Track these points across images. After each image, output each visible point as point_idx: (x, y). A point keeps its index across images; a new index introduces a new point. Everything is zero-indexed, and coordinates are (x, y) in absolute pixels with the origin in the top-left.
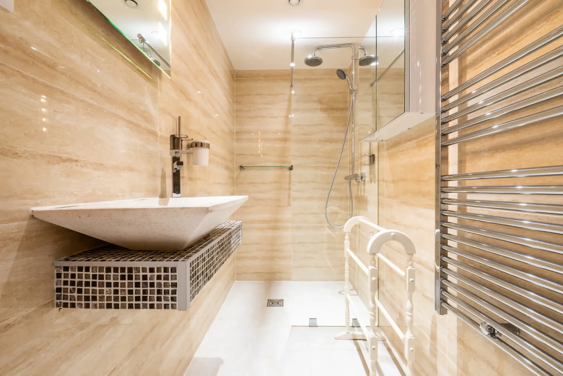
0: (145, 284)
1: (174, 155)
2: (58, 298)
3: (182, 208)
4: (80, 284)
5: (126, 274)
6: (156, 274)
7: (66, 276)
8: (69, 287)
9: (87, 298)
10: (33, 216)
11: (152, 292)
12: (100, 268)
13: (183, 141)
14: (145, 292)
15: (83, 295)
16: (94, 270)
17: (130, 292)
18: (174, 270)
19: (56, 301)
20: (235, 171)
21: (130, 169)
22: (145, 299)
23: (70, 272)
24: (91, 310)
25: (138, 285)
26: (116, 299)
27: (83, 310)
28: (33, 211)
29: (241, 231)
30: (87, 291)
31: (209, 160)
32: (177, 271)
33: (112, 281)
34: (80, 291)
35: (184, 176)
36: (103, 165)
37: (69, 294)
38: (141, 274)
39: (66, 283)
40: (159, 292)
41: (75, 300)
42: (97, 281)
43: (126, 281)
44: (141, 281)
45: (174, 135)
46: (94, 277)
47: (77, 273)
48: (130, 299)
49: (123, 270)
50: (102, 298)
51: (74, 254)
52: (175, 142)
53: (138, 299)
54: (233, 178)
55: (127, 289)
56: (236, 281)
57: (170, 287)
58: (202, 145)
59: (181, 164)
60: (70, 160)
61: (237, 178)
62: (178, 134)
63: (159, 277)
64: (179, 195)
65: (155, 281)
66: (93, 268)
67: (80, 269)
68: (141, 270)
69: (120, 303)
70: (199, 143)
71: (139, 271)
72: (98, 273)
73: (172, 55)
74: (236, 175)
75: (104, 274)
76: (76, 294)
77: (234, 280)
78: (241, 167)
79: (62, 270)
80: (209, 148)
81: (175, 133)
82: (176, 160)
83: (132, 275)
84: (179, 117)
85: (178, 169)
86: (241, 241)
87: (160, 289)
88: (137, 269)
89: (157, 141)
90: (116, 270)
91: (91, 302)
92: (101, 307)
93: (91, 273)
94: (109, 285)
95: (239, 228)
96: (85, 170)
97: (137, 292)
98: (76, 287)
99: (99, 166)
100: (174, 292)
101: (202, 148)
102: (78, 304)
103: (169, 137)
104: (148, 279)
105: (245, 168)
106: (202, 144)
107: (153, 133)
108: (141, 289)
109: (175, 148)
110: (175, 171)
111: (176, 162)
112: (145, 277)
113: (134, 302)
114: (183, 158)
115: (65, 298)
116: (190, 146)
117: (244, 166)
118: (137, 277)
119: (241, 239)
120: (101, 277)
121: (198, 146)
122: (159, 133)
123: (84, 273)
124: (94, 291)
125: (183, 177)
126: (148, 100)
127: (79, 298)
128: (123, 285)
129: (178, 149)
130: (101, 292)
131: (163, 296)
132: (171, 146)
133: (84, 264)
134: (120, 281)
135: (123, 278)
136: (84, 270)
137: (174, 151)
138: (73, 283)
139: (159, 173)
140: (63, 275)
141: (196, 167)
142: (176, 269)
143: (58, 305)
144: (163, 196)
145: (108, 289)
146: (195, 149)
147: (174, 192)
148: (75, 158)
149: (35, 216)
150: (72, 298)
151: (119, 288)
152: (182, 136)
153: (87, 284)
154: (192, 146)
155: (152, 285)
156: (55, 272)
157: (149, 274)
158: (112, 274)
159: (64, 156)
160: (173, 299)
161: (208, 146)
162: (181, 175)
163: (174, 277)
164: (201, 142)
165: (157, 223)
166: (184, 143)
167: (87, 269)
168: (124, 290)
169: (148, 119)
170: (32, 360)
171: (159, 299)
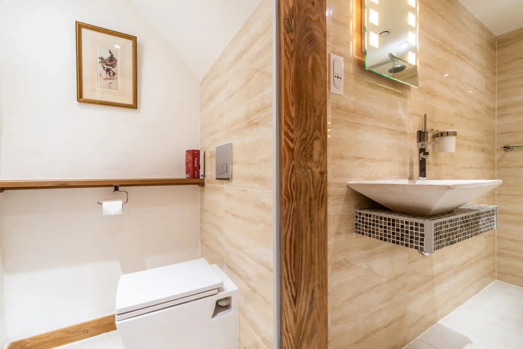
0: (403, 231)
1: (421, 147)
2: (356, 228)
3: (429, 185)
4: (366, 223)
5: (391, 222)
6: (410, 226)
7: (360, 218)
8: (361, 224)
9: (370, 232)
10: (348, 186)
11: (407, 236)
12: (377, 216)
13: (428, 133)
14: (402, 235)
15: (368, 229)
16: (374, 217)
17: (393, 233)
18: (422, 225)
19: (355, 229)
20: (496, 153)
21: (389, 160)
22: (402, 239)
23: (362, 216)
24: (372, 239)
25: (398, 230)
26: (385, 235)
27: (368, 237)
28: (348, 184)
29: (495, 216)
30: (370, 228)
31: (456, 146)
32: (424, 226)
33: (383, 225)
34: (366, 227)
35: (430, 162)
36: (374, 159)
37: (361, 227)
38: (400, 224)
39: (360, 221)
40: (411, 237)
41: (364, 231)
42: (375, 223)
43: (391, 227)
44: (400, 228)
45: (420, 131)
46: (374, 221)
47: (365, 217)
48: (393, 238)
49: (389, 220)
50: (377, 233)
51: (362, 208)
52: (421, 136)
53: (398, 238)
54: (493, 162)
55: (391, 231)
56: (496, 280)
57: (419, 236)
58: (448, 134)
59: (427, 154)
60: (361, 158)
61: (499, 161)
62: (424, 129)
63: (412, 228)
64: (425, 178)
65: (409, 230)
66: (373, 216)
67: (367, 215)
68: (400, 222)
69: (387, 238)
70: (444, 133)
71: (399, 222)
72: (375, 219)
73: (419, 67)
74: (497, 156)
75: (379, 220)
76: (364, 228)
77: (494, 278)
78: (505, 147)
79: (358, 214)
80: (456, 135)
81: (422, 129)
82: (422, 150)
83: (395, 224)
84: (425, 115)
85: (424, 157)
86: (495, 226)
87: (412, 235)
88: (398, 221)
89: (407, 138)
90: (385, 219)
91: (372, 234)
92: (377, 238)
93: (372, 218)
94: (381, 227)
95: (491, 213)
96: (367, 163)
97: (398, 234)
98: (365, 225)
99: (373, 160)
100: (422, 240)
101: (448, 137)
102: (366, 234)
103: (416, 133)
104: (405, 228)
105: (513, 148)
106: (448, 132)
107: (404, 133)
108: (400, 233)
109: (421, 141)
110: (421, 159)
111: (423, 152)
112: (402, 226)
113: (396, 240)
114: (429, 148)
115: (360, 229)
116: (436, 136)
117: (511, 146)
118: (398, 226)
119: (495, 224)
120: (377, 222)
121: (443, 135)
122: (408, 131)
123: (368, 218)
124: (373, 229)
125: (428, 164)
126: (401, 111)
127: (366, 231)
128: (389, 228)
129: (424, 141)
130: (377, 230)
131: (414, 240)
132: (417, 139)
133: (369, 213)
134: (387, 226)
135: (389, 224)
136: (368, 216)
137: (420, 144)
138: (363, 222)
139: (408, 161)
140: (358, 217)
141: (442, 155)
142: (424, 225)
143: (356, 232)
144: (411, 178)
145: (381, 229)
146: (440, 138)
147: (420, 176)
148: (363, 157)
149: (349, 186)
150: (363, 230)
151: (387, 230)
152: (427, 130)
153: (370, 224)
154: (437, 136)
155: (407, 232)
156: (355, 215)
157: (405, 225)
158: (383, 221)
159: (359, 156)
160: (422, 244)
161: (455, 134)
162: (427, 162)
163: (422, 230)
164: (447, 131)
165: (411, 194)
166: (430, 135)
167: (370, 216)
168: (390, 232)
169: (400, 123)
170: (347, 253)
171: (411, 242)
